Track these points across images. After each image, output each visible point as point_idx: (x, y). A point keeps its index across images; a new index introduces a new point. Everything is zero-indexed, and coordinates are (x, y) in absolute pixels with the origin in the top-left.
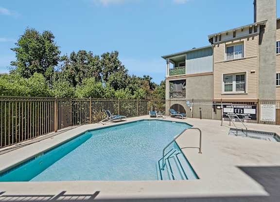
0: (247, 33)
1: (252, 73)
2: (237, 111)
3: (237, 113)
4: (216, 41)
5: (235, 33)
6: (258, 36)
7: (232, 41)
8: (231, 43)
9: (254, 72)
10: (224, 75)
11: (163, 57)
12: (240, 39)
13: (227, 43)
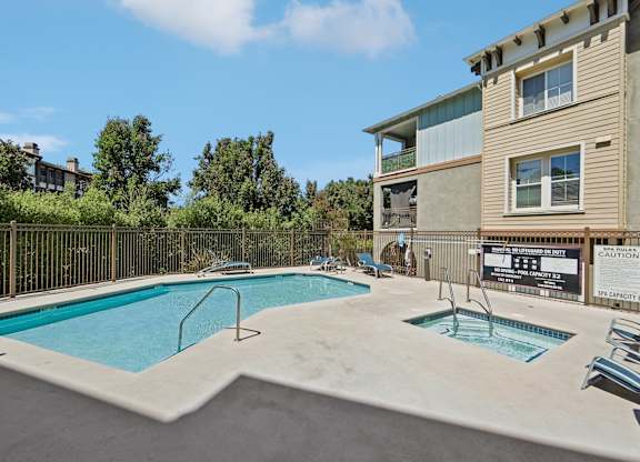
0: (581, 24)
1: (599, 145)
2: (521, 262)
3: (521, 268)
4: (489, 68)
5: (542, 33)
6: (623, 25)
7: (536, 58)
8: (531, 64)
9: (607, 144)
10: (511, 160)
11: (368, 131)
12: (559, 47)
13: (519, 70)
